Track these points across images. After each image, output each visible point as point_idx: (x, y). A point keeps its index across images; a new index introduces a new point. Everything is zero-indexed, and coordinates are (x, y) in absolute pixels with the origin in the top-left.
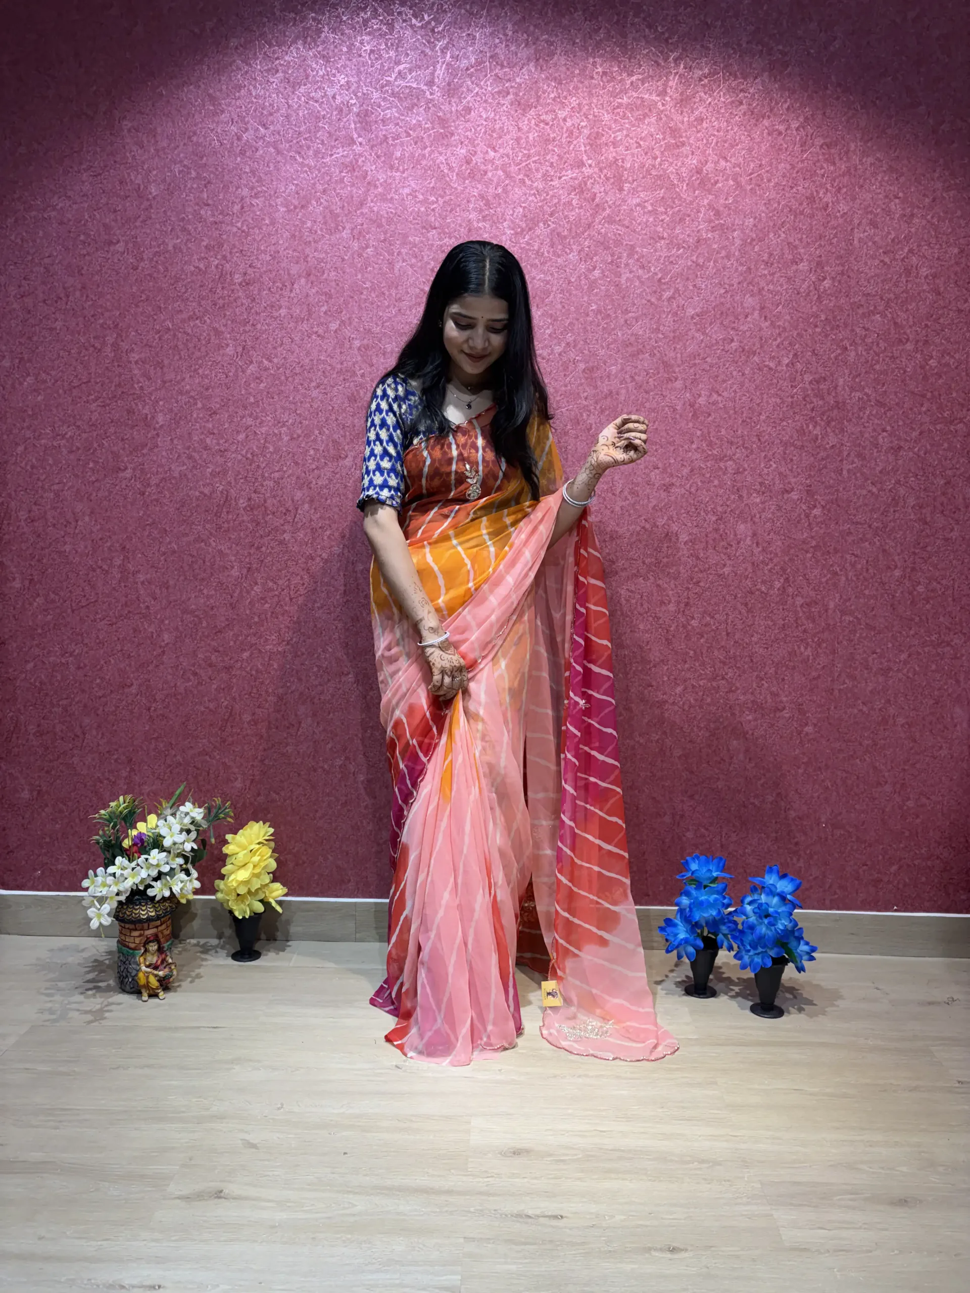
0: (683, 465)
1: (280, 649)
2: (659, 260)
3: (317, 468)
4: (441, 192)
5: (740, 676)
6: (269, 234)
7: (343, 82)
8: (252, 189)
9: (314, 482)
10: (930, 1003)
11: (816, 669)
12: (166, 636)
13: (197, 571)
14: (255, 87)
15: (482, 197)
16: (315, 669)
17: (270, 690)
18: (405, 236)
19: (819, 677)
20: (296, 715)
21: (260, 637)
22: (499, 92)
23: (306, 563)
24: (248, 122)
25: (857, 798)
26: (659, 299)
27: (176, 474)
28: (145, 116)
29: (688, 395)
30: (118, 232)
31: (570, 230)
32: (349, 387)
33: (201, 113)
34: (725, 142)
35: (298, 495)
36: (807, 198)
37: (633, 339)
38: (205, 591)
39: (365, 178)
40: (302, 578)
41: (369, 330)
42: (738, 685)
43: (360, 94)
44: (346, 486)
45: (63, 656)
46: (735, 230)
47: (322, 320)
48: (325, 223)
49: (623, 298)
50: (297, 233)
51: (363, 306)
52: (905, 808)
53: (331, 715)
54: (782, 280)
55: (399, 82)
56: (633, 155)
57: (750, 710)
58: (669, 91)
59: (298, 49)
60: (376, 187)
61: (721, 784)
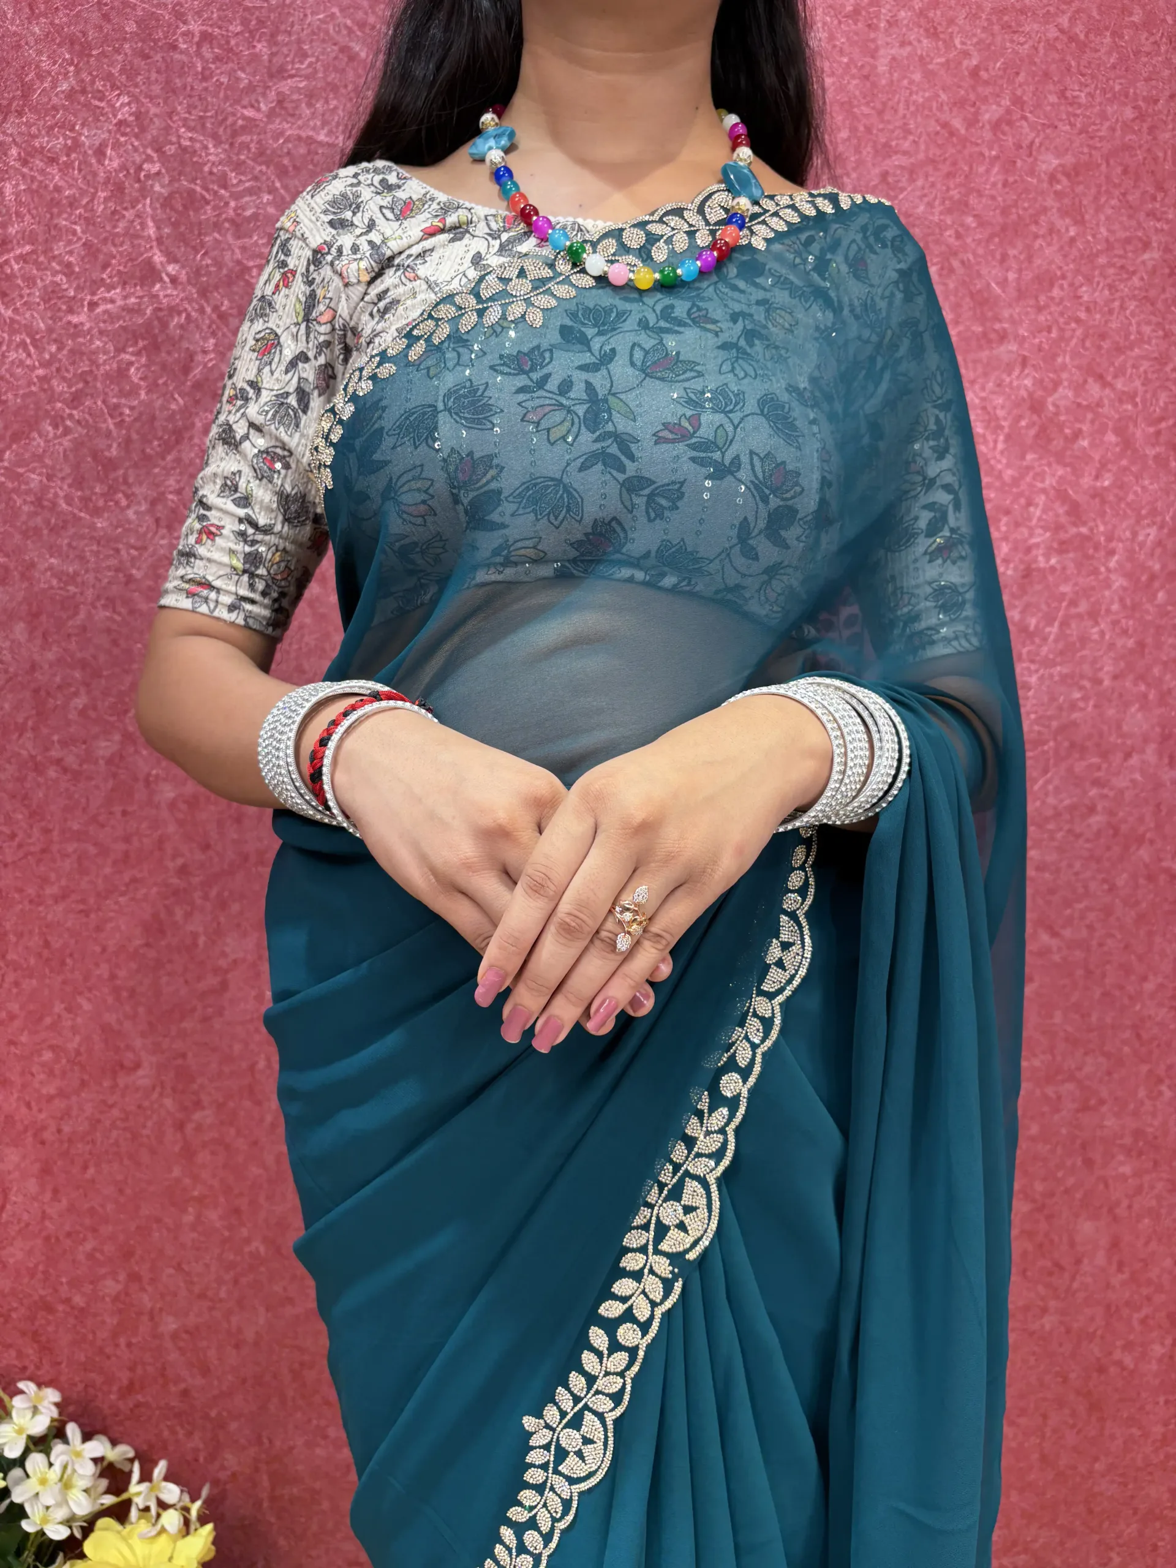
2: (976, 17)
5: (1109, 1073)
16: (48, 1056)
26: (972, 122)
29: (1028, 382)
42: (1104, 1093)
44: (130, 579)
49: (880, 113)
51: (178, 82)
53: (91, 1171)
57: (1128, 1151)
61: (1048, 1322)
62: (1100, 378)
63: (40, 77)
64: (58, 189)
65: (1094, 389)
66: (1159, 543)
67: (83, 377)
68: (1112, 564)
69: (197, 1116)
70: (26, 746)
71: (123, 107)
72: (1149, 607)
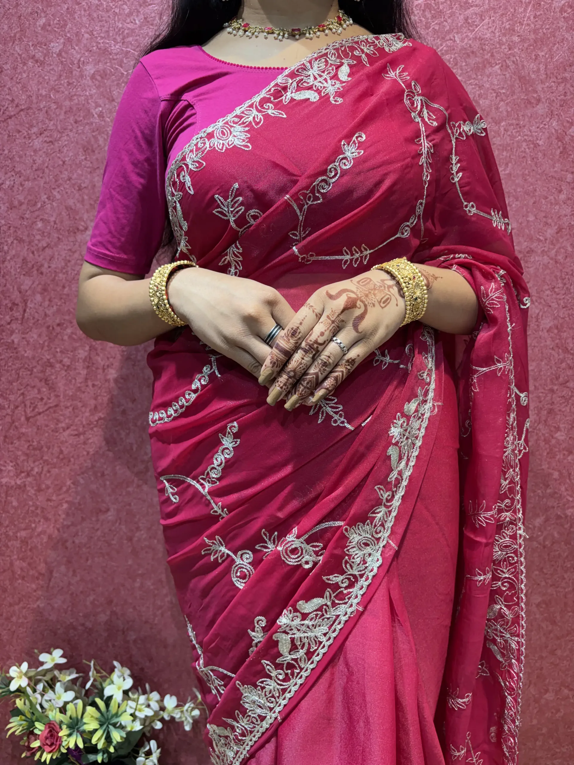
0: (546, 224)
1: (19, 482)
3: (48, 246)
9: (46, 265)
17: (11, 533)
20: (46, 563)
23: (43, 372)
32: (83, 133)
35: (27, 283)
37: (476, 45)
40: (39, 391)
41: (106, 49)
47: (40, 39)
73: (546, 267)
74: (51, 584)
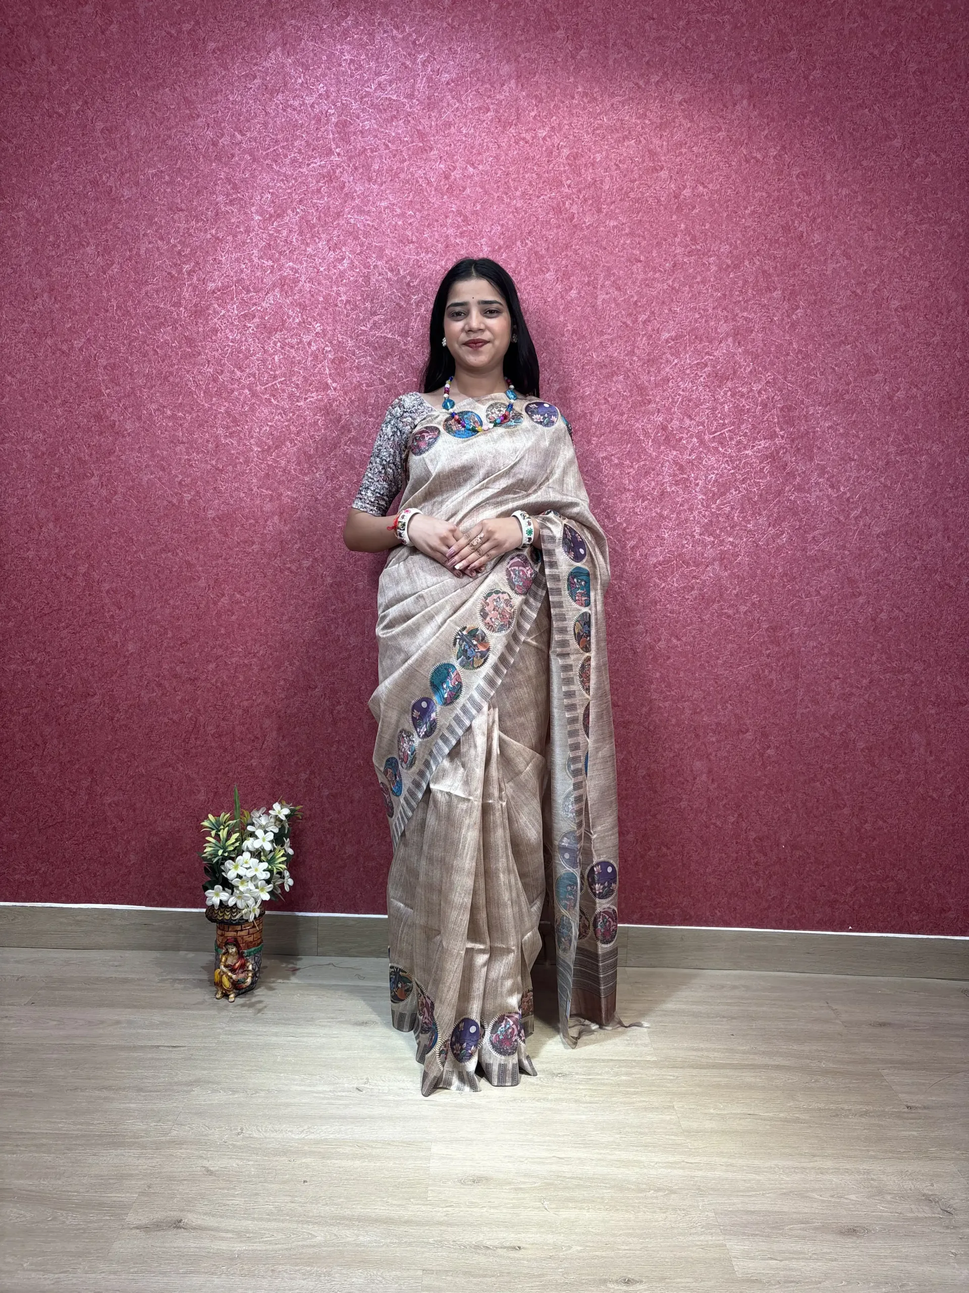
1: (246, 662)
2: (634, 283)
4: (418, 206)
5: (704, 698)
6: (244, 243)
7: (322, 91)
8: (228, 195)
10: (883, 1025)
11: (780, 693)
12: (131, 647)
13: (164, 581)
14: (232, 93)
15: (459, 213)
16: (282, 683)
17: (236, 703)
18: (381, 249)
19: (782, 701)
20: (261, 728)
21: (227, 649)
22: (480, 108)
23: (275, 575)
24: (225, 127)
25: (816, 820)
26: (635, 321)
27: (144, 483)
28: (118, 117)
29: (661, 419)
30: (89, 234)
31: (548, 249)
33: (176, 116)
34: (704, 167)
35: (268, 507)
36: (783, 227)
37: (607, 361)
38: (171, 602)
39: (342, 188)
40: (270, 591)
41: (344, 343)
42: (703, 706)
43: (339, 104)
44: (317, 499)
45: (24, 663)
46: (711, 256)
47: (296, 331)
48: (301, 233)
49: (599, 319)
50: (272, 243)
51: (338, 318)
52: (863, 830)
53: (297, 729)
54: (755, 306)
55: (379, 93)
56: (611, 177)
57: (714, 732)
58: (648, 113)
59: (277, 55)
60: (353, 199)
61: (683, 804)
62: (690, 417)
63: (289, 318)
64: (294, 357)
65: (687, 422)
66: (716, 481)
67: (302, 425)
68: (698, 489)
69: (338, 708)
70: (277, 562)
71: (318, 327)
72: (713, 506)
73: (653, 519)
74: (264, 746)
